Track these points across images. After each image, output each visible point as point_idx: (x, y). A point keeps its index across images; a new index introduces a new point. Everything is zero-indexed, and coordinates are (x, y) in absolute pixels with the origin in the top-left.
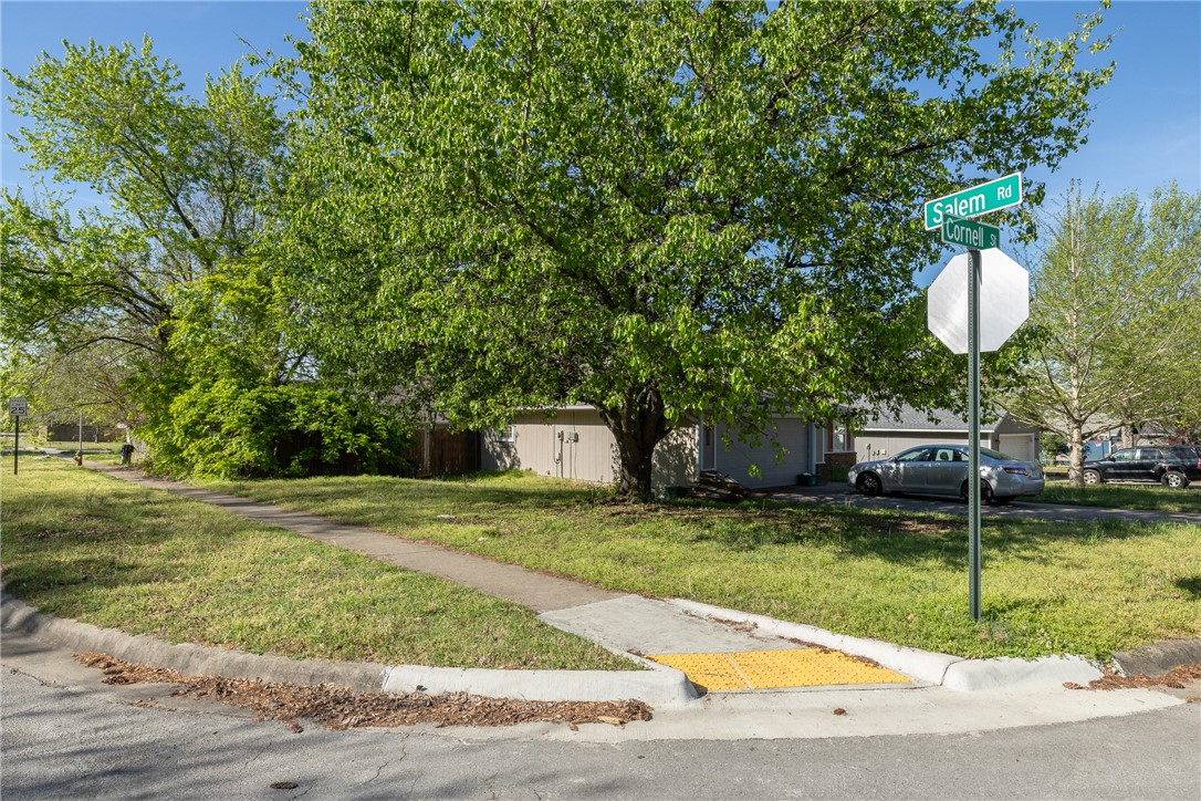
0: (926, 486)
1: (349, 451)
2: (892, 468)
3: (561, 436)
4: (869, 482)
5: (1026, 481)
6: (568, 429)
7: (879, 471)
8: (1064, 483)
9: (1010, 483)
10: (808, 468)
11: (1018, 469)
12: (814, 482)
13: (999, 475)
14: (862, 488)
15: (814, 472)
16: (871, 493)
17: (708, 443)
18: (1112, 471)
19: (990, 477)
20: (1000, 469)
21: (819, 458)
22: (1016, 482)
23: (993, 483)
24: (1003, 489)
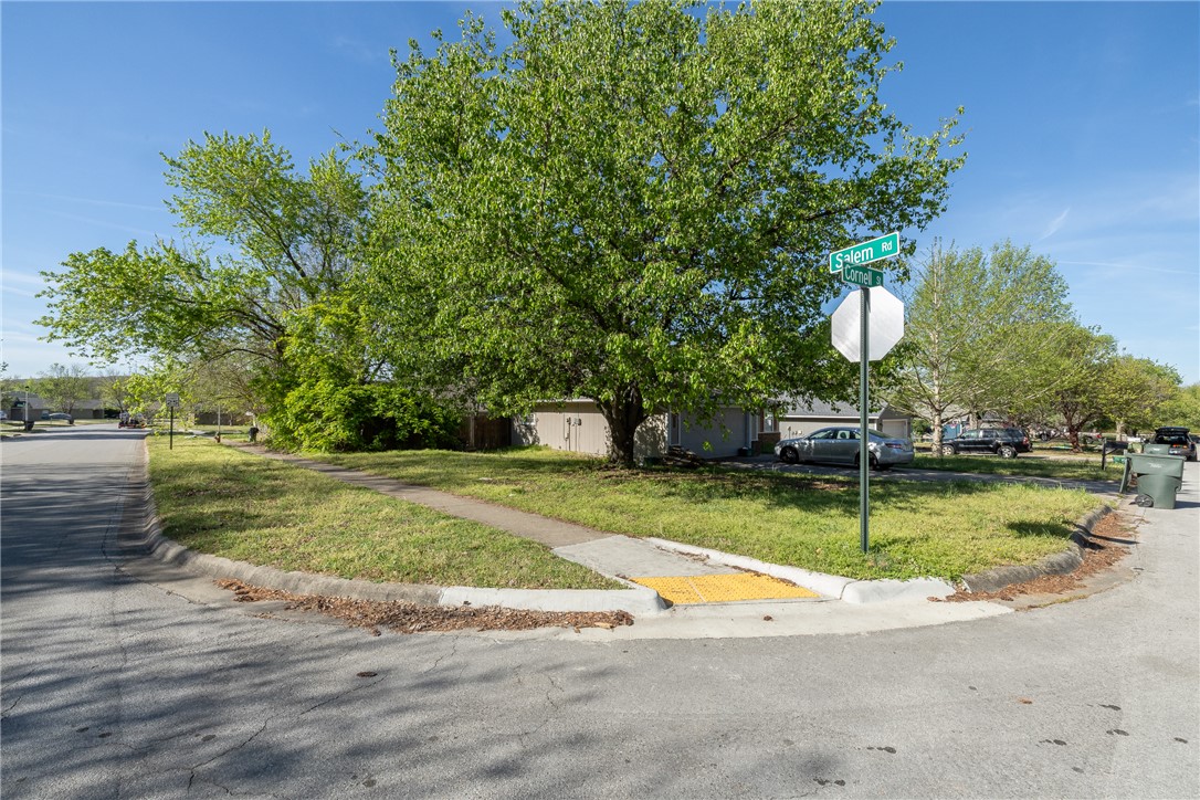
0: (831, 457)
1: (416, 431)
2: (806, 444)
3: (569, 421)
4: (789, 454)
5: (901, 453)
6: (574, 416)
7: (797, 446)
8: (928, 455)
9: (890, 455)
10: (746, 444)
11: (896, 445)
12: (750, 454)
13: (882, 449)
14: (785, 458)
15: (750, 447)
16: (791, 461)
17: (674, 426)
18: (963, 446)
19: (876, 450)
20: (883, 444)
21: (754, 436)
22: (894, 454)
23: (878, 455)
24: (885, 459)
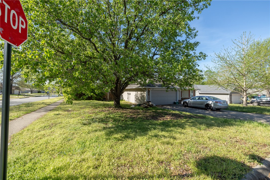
0: (197, 105)
2: (190, 101)
3: (128, 93)
4: (185, 104)
5: (221, 105)
7: (187, 102)
8: (241, 105)
9: (216, 106)
10: (177, 101)
11: (219, 102)
12: (177, 104)
13: (214, 103)
14: (184, 105)
15: (178, 101)
17: (149, 95)
18: (261, 103)
19: (212, 104)
20: (214, 102)
21: (179, 98)
22: (218, 105)
23: (212, 105)
24: (215, 107)
